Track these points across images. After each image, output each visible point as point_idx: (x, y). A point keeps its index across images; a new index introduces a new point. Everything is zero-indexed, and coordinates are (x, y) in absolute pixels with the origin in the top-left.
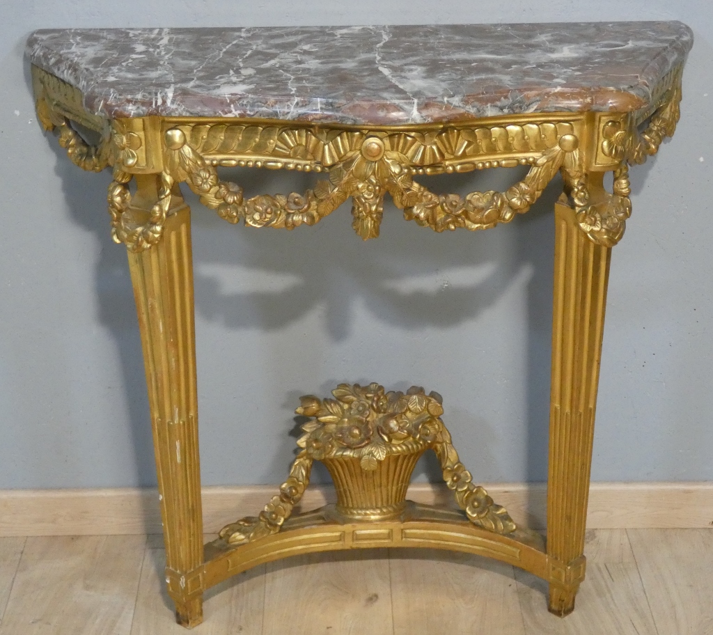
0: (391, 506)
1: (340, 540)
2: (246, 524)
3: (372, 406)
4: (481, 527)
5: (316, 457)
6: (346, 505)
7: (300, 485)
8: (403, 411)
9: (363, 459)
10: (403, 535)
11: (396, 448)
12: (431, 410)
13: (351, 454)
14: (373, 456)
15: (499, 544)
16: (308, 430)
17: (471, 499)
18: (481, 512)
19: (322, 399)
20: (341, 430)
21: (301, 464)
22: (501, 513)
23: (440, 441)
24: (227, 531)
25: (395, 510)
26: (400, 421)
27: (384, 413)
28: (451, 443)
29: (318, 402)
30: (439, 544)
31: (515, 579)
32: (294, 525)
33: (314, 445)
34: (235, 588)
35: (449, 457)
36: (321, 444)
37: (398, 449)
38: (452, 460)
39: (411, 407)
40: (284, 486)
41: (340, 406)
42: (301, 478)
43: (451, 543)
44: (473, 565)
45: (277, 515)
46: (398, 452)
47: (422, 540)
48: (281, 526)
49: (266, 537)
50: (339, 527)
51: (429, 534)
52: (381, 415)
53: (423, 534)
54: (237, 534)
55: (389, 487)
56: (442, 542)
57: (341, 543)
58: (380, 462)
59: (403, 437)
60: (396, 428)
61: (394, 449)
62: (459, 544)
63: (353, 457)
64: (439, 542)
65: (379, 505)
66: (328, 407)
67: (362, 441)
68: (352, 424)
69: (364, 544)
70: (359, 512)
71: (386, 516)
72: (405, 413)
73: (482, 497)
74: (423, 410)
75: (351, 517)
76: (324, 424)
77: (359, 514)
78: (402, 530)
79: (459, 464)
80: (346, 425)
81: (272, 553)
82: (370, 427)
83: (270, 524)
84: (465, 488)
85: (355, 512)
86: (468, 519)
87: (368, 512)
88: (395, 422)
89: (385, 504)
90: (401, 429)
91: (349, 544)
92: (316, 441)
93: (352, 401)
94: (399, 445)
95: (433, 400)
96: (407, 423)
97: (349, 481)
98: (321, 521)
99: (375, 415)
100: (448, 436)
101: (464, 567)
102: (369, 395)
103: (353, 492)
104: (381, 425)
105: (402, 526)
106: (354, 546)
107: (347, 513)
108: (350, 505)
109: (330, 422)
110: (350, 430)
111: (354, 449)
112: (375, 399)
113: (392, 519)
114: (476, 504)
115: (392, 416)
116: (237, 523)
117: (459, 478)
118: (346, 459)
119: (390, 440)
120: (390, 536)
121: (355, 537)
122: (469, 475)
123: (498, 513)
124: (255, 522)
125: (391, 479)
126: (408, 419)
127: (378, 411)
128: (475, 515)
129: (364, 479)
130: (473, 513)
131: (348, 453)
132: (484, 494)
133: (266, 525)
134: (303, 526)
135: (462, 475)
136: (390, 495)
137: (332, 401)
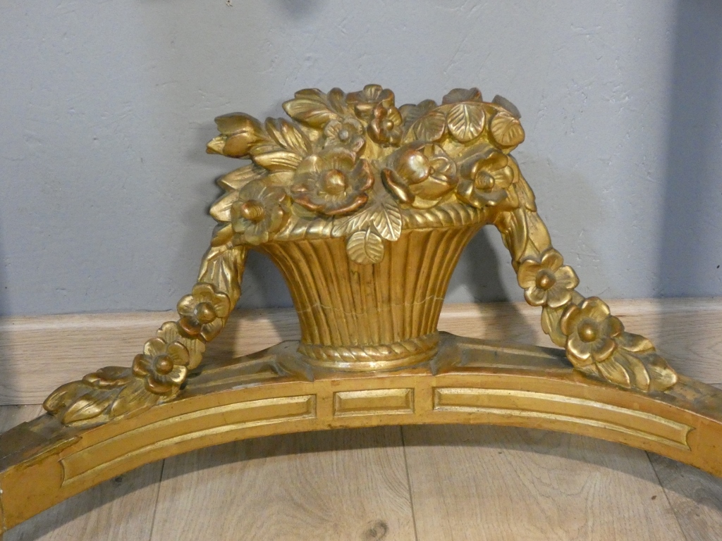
0: (410, 342)
1: (308, 412)
2: (102, 383)
3: (370, 128)
4: (600, 380)
5: (251, 239)
6: (318, 342)
7: (219, 301)
8: (437, 137)
9: (353, 238)
10: (436, 401)
11: (422, 215)
12: (498, 132)
13: (327, 231)
14: (375, 232)
15: (643, 415)
16: (234, 186)
17: (577, 323)
18: (600, 350)
19: (262, 120)
20: (304, 180)
21: (221, 258)
22: (643, 351)
23: (514, 203)
24: (62, 398)
25: (418, 351)
26: (432, 159)
27: (395, 145)
28: (535, 210)
29: (254, 123)
30: (510, 416)
31: (661, 484)
32: (212, 384)
33: (247, 211)
34: (94, 514)
35: (532, 237)
36: (261, 211)
37: (427, 216)
38: (536, 244)
39: (452, 127)
40: (186, 302)
41: (301, 133)
42: (222, 286)
43: (534, 414)
44: (569, 456)
45: (171, 363)
46: (427, 224)
47: (474, 410)
48: (182, 386)
49: (148, 408)
50: (307, 386)
51: (490, 396)
52: (389, 151)
53: (478, 397)
54: (82, 403)
55: (407, 304)
56: (516, 413)
57: (308, 417)
58: (388, 244)
59: (436, 191)
60: (422, 173)
61: (419, 219)
62: (553, 417)
63: (332, 237)
64: (509, 412)
65: (387, 341)
66: (277, 134)
67: (351, 200)
68: (326, 168)
69: (357, 419)
70: (346, 354)
71: (399, 362)
72: (439, 142)
73: (599, 319)
74: (480, 134)
75: (328, 364)
76: (270, 169)
77: (344, 359)
78: (434, 388)
79: (552, 253)
80: (313, 169)
81: (167, 442)
82: (367, 170)
83: (157, 382)
84: (564, 302)
85: (337, 354)
86: (570, 365)
87: (363, 354)
88: (420, 158)
89: (398, 339)
90: (434, 173)
91: (323, 420)
92: (251, 204)
93: (326, 121)
94: (429, 210)
95: (502, 112)
96: (446, 164)
97: (324, 293)
98: (268, 375)
99: (375, 147)
100: (529, 194)
101: (552, 460)
102: (363, 107)
103: (331, 316)
104: (391, 168)
105: (434, 382)
106: (337, 424)
107: (319, 358)
108: (328, 342)
109: (281, 167)
110: (323, 179)
111: (334, 217)
112: (377, 113)
113: (412, 367)
114: (589, 332)
115: (414, 148)
116: (84, 381)
117: (552, 281)
118: (316, 242)
119: (411, 198)
120: (408, 401)
121: (337, 406)
122: (571, 274)
123: (636, 350)
124: (124, 378)
125: (410, 285)
126: (447, 156)
127: (382, 140)
128: (585, 356)
129: (355, 287)
130: (582, 352)
131: (321, 229)
132: (603, 313)
133: (147, 384)
134: (229, 386)
135: (557, 275)
136: (408, 320)
137: (283, 122)
